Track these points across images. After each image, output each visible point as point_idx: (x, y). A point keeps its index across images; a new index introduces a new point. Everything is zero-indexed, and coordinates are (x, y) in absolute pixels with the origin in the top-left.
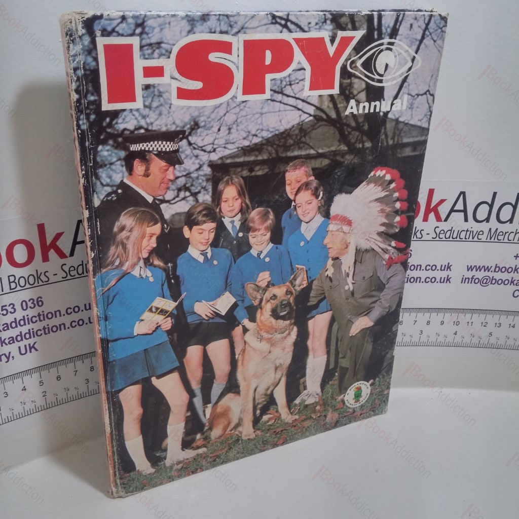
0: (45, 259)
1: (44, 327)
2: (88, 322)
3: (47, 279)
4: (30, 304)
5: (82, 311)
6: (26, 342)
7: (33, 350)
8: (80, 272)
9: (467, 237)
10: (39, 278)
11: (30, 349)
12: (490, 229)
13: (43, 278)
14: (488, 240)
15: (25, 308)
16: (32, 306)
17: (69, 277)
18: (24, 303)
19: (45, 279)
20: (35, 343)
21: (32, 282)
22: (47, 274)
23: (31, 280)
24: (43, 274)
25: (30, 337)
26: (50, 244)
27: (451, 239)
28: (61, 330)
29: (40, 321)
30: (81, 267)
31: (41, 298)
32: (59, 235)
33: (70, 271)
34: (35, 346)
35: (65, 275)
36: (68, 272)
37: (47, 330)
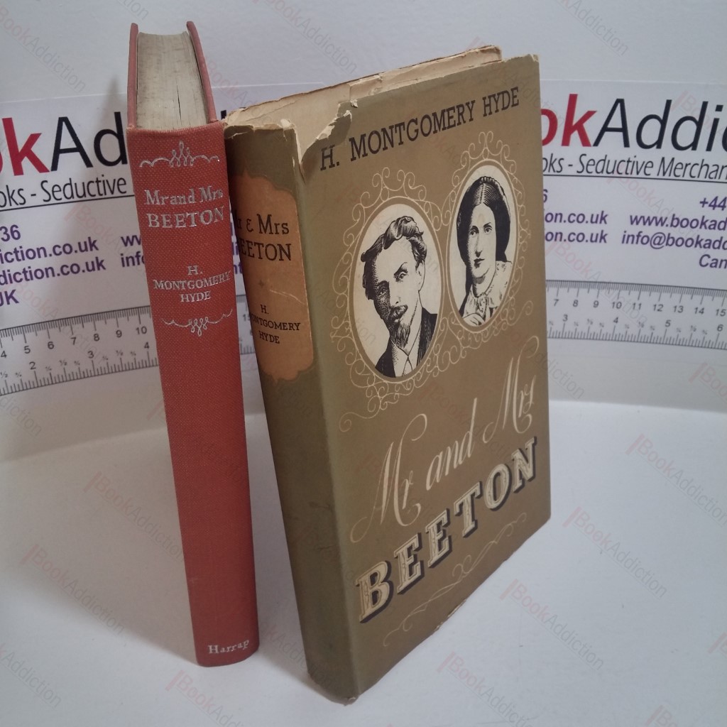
0: (18, 170)
1: (24, 269)
2: (85, 269)
3: (22, 201)
5: (76, 252)
7: (11, 300)
8: (69, 195)
9: (629, 171)
10: (11, 197)
11: (8, 299)
12: (663, 159)
13: (16, 196)
14: (661, 176)
16: (5, 237)
17: (53, 201)
19: (20, 200)
20: (13, 291)
21: (2, 203)
22: (21, 192)
24: (16, 193)
25: (6, 282)
26: (22, 150)
27: (605, 174)
28: (48, 276)
29: (18, 260)
30: (68, 188)
31: (17, 227)
32: (33, 138)
33: (53, 192)
34: (14, 295)
35: (47, 198)
36: (51, 193)
37: (28, 274)
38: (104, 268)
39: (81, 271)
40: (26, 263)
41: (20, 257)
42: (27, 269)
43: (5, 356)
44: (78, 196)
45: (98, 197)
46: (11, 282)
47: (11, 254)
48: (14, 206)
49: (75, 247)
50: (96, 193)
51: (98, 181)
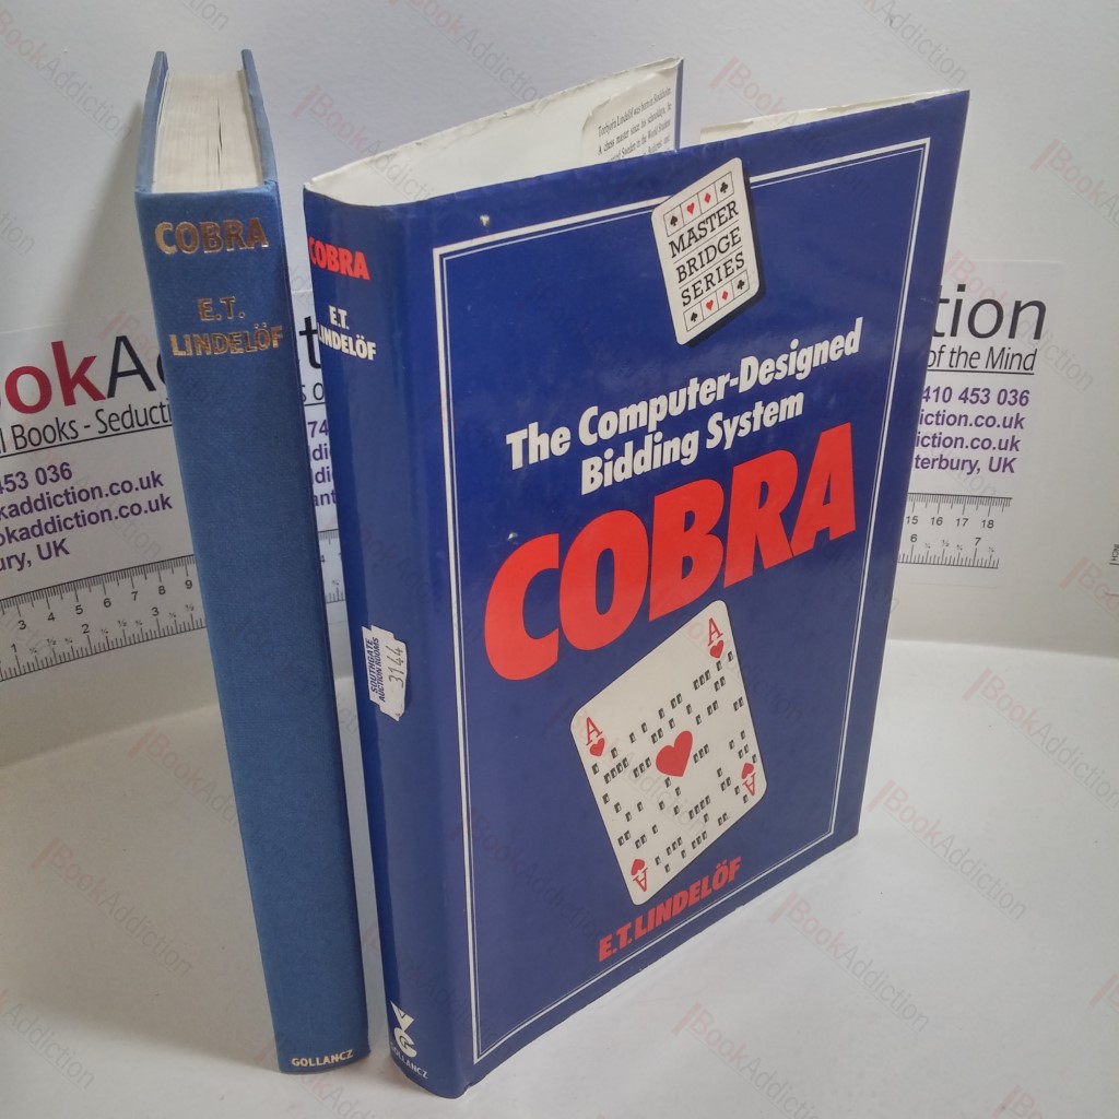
0: (69, 400)
1: (76, 514)
2: (148, 509)
3: (74, 434)
4: (50, 474)
5: (137, 489)
6: (47, 538)
7: (60, 551)
8: (128, 424)
10: (61, 431)
11: (57, 549)
13: (67, 430)
15: (42, 480)
16: (54, 477)
17: (110, 432)
18: (40, 473)
19: (71, 433)
20: (63, 540)
21: (50, 438)
22: (73, 424)
23: (49, 434)
24: (67, 426)
25: (55, 531)
26: (74, 376)
28: (103, 521)
29: (69, 503)
30: (127, 416)
31: (68, 465)
32: (87, 362)
33: (110, 421)
34: (64, 545)
35: (103, 429)
36: (107, 422)
37: (81, 520)
38: (170, 507)
39: (143, 512)
40: (78, 507)
41: (71, 499)
42: (79, 514)
43: (53, 619)
44: (139, 424)
45: (162, 424)
46: (61, 530)
47: (61, 496)
48: (65, 440)
49: (136, 484)
50: (160, 420)
51: (162, 406)
